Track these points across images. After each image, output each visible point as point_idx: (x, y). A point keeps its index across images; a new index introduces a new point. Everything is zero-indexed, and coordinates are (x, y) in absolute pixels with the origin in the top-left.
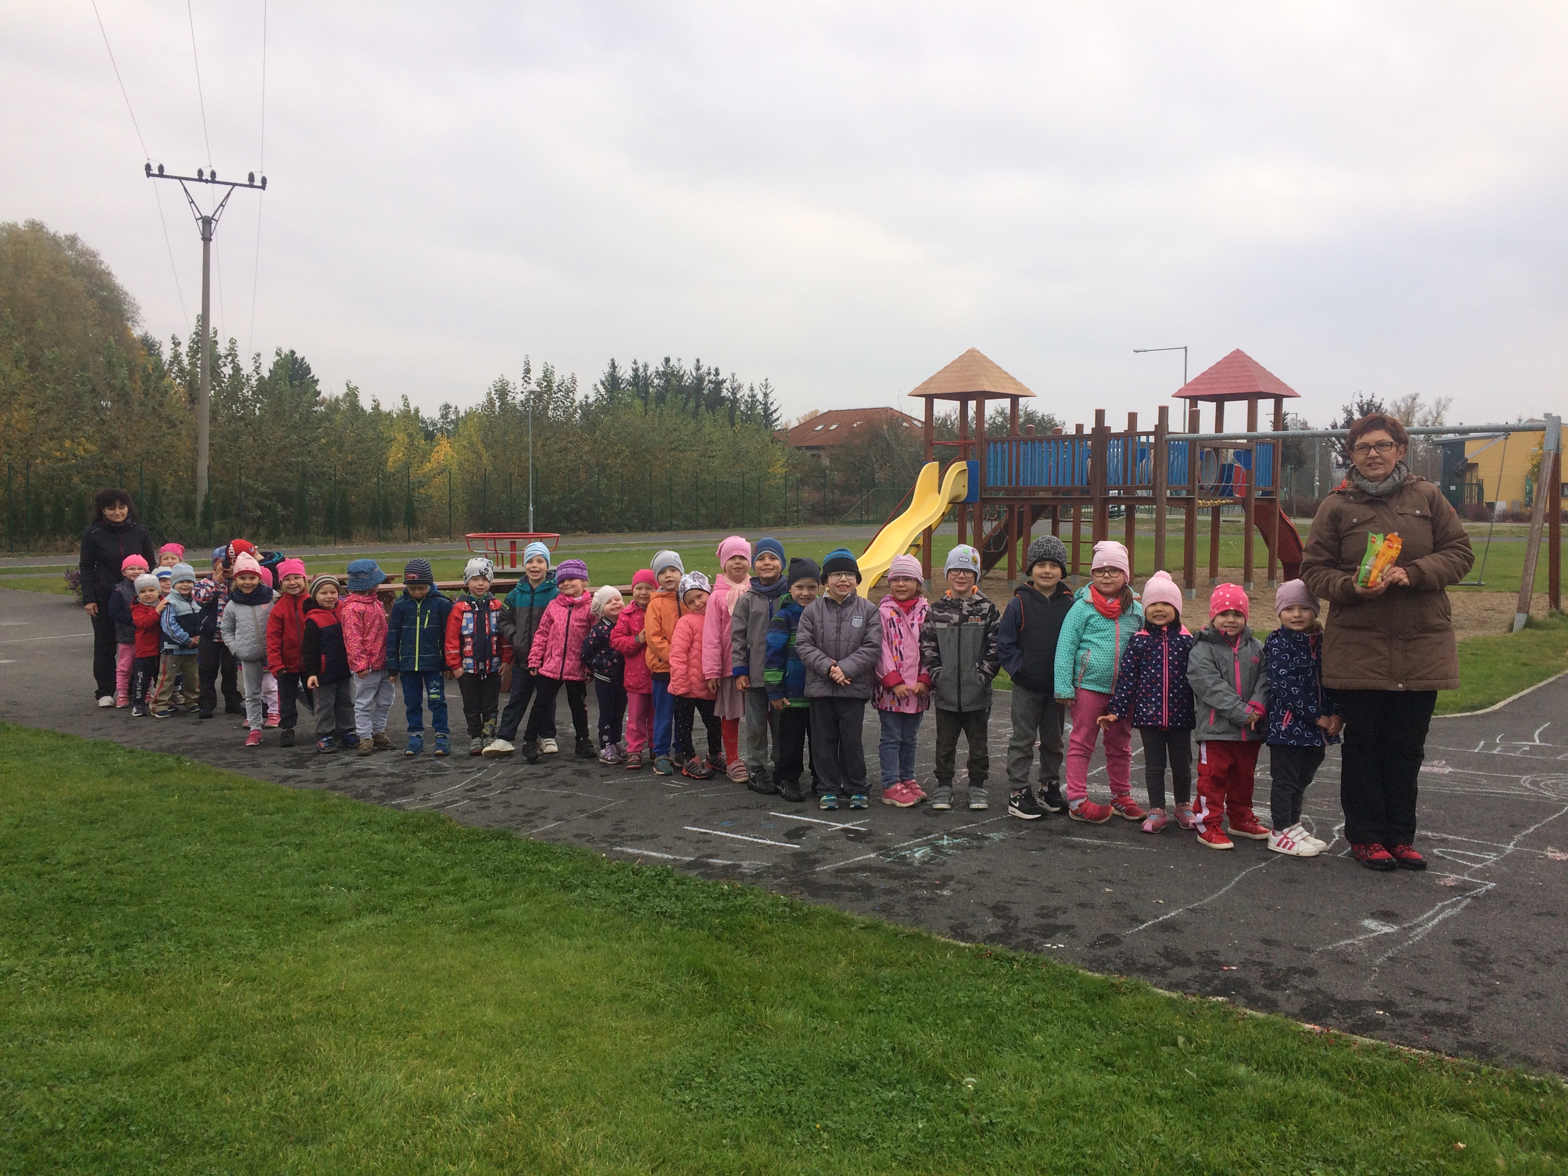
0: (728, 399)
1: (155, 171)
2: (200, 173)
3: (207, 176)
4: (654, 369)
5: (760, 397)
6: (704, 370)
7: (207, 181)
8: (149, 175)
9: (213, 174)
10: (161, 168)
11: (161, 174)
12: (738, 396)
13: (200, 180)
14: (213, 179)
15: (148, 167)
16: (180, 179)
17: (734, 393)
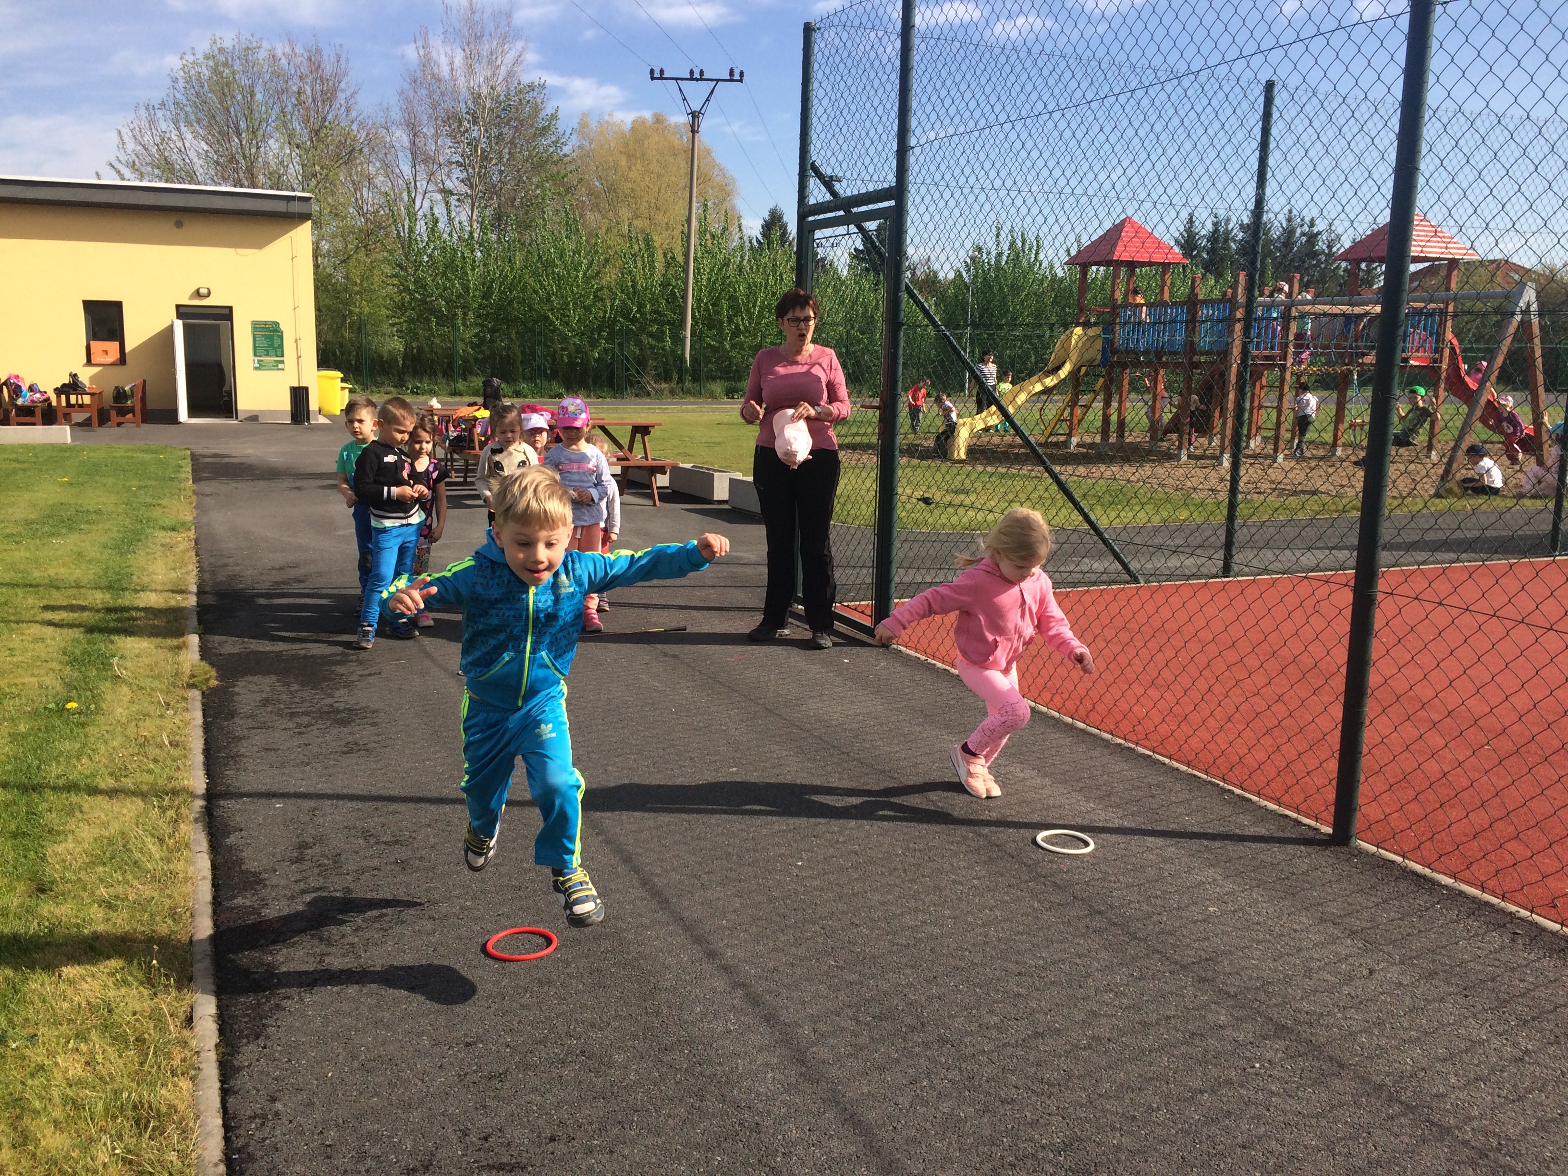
1: (657, 74)
2: (692, 72)
3: (697, 74)
7: (697, 80)
8: (653, 78)
9: (702, 73)
10: (662, 71)
11: (661, 78)
13: (692, 79)
14: (702, 77)
15: (652, 72)
16: (676, 79)
17: (1330, 247)
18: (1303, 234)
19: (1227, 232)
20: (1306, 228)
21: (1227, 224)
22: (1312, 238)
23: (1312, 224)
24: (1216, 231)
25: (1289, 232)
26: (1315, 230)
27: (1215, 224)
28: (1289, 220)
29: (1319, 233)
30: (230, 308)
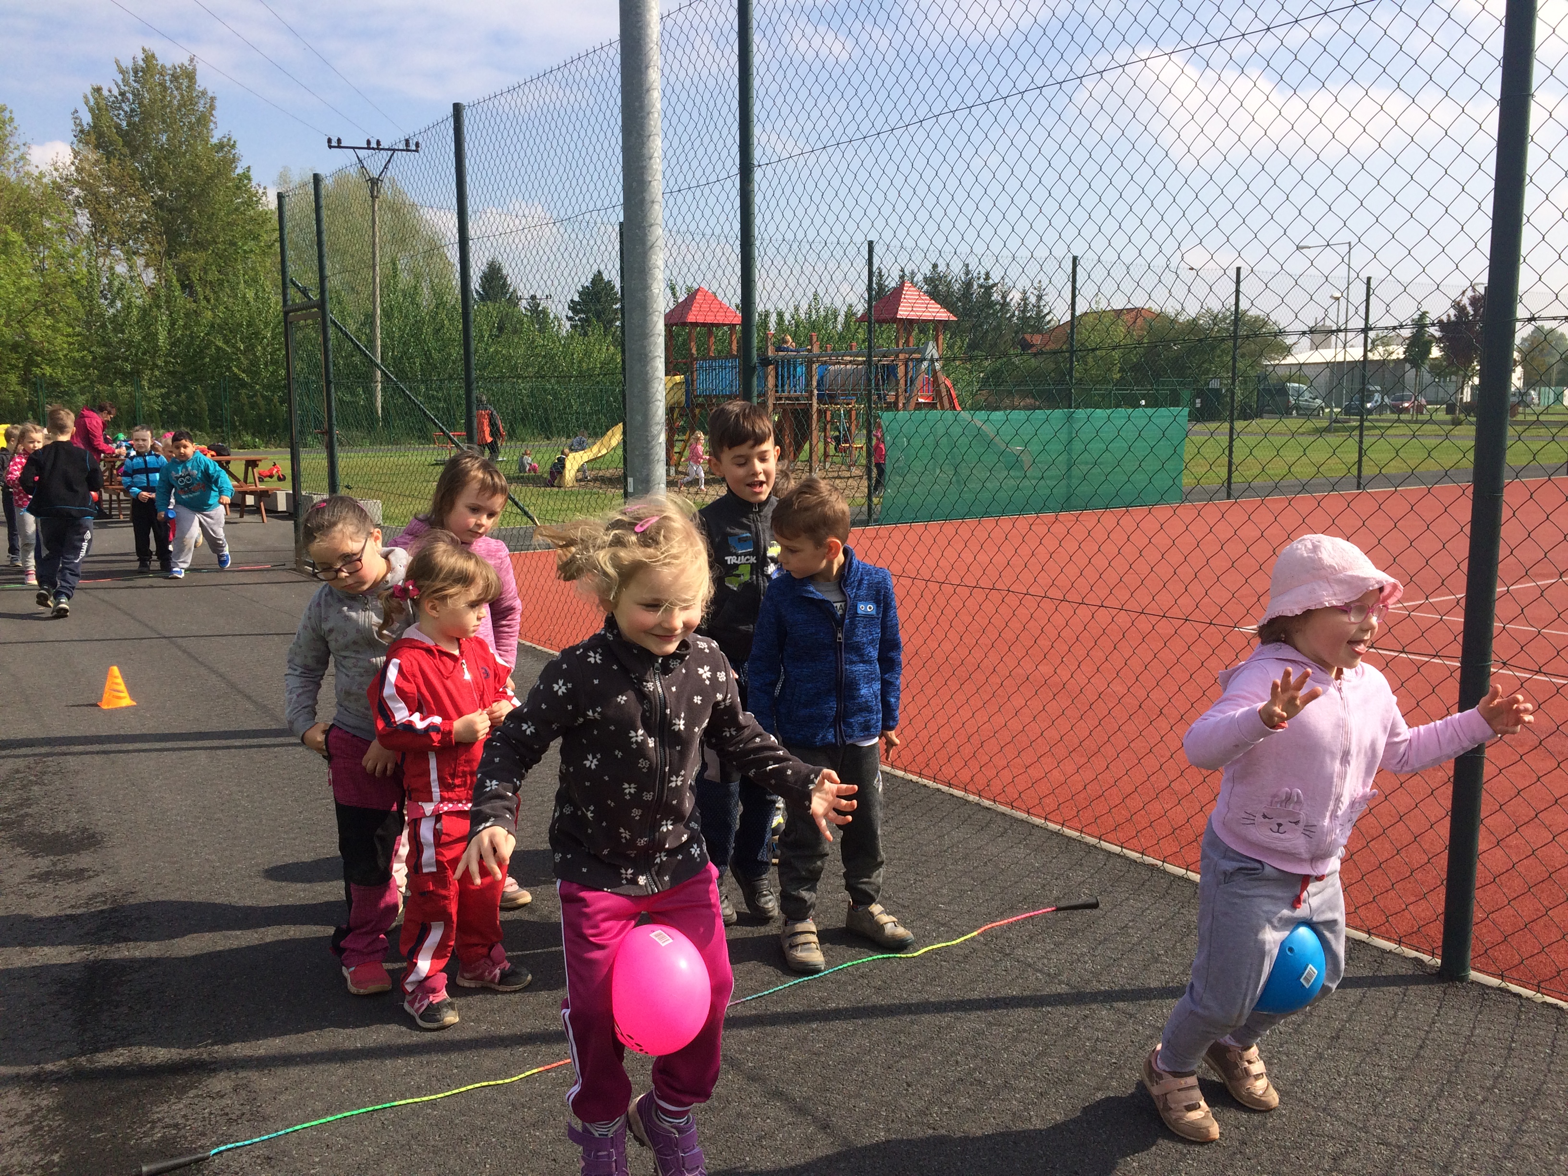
0: (998, 303)
1: (334, 144)
2: (369, 142)
3: (374, 145)
5: (1032, 300)
6: (973, 275)
7: (373, 149)
8: (330, 147)
9: (378, 143)
10: (339, 141)
11: (339, 147)
12: (1008, 300)
13: (369, 148)
14: (378, 148)
15: (329, 141)
16: (354, 148)
17: (1004, 297)
18: (981, 286)
20: (982, 281)
22: (988, 290)
23: (987, 276)
25: (968, 284)
26: (991, 282)
28: (967, 273)
29: (995, 285)
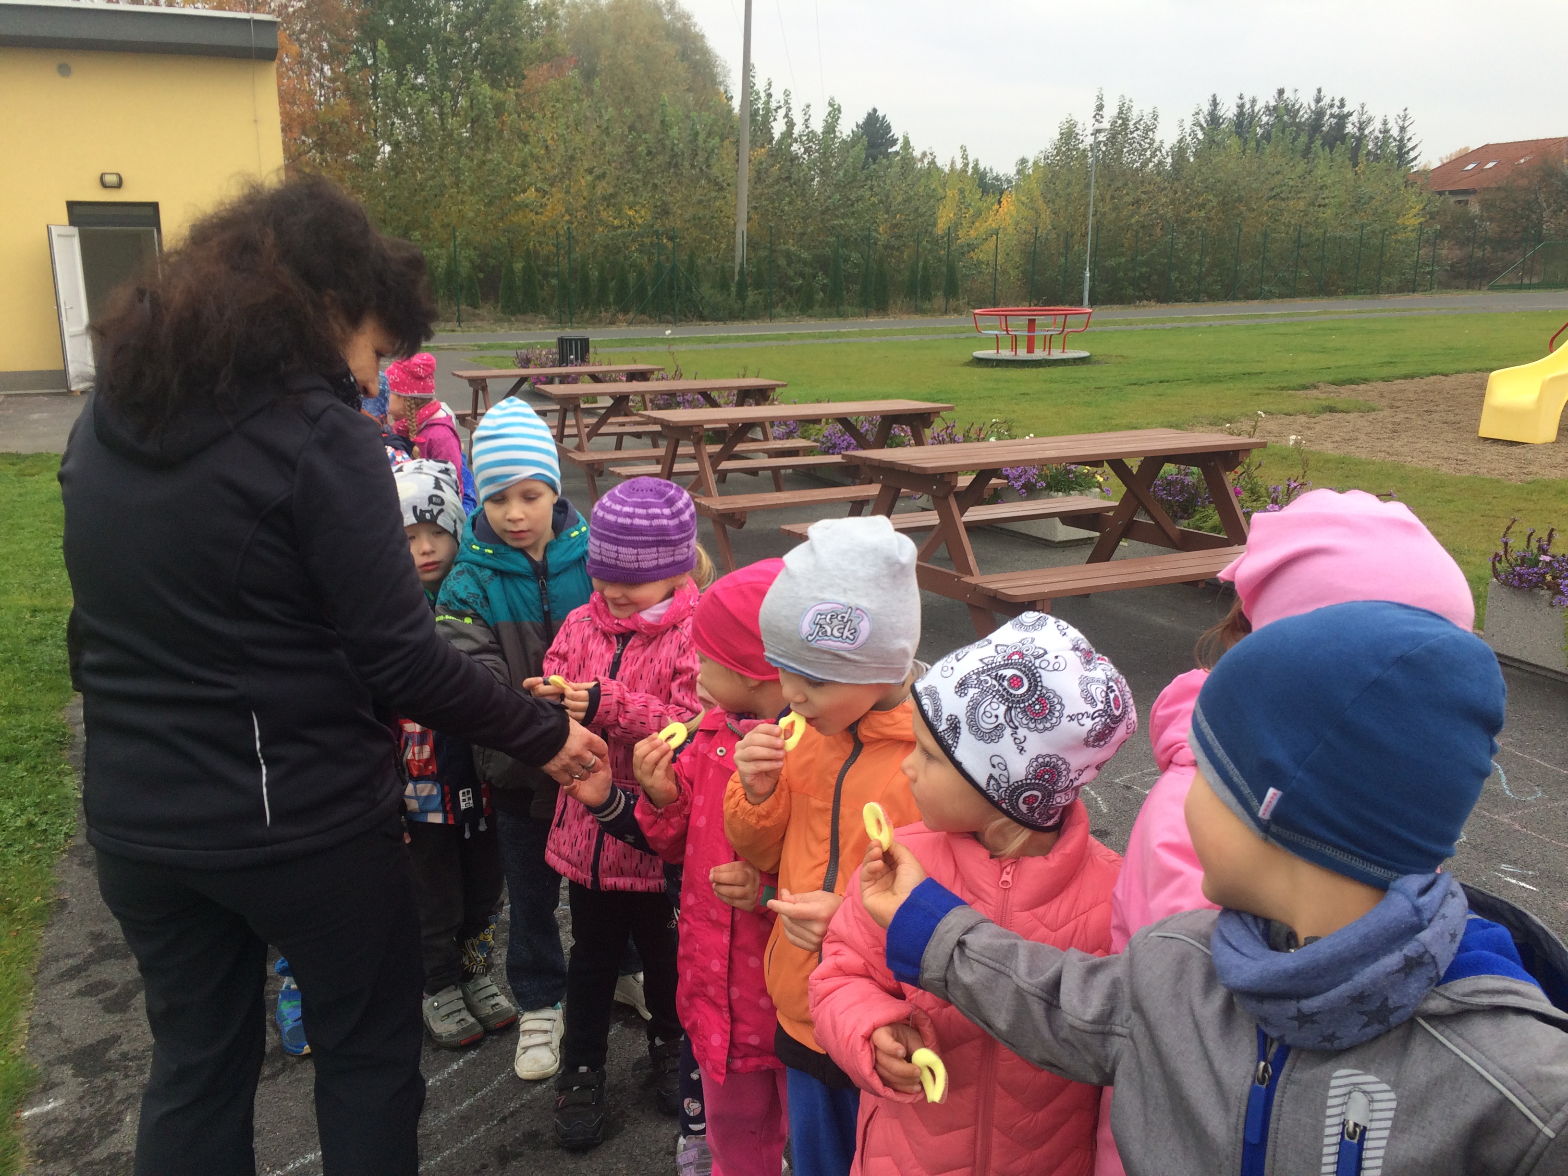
0: (1353, 136)
4: (1263, 104)
5: (1395, 132)
6: (1326, 101)
12: (1366, 132)
17: (1361, 129)
18: (1332, 116)
19: (1253, 116)
20: (1335, 110)
21: (1253, 106)
22: (1342, 119)
23: (1342, 105)
24: (1241, 114)
25: (1319, 114)
26: (1345, 110)
27: (1241, 107)
28: (1318, 100)
29: (1350, 114)
30: (155, 206)
